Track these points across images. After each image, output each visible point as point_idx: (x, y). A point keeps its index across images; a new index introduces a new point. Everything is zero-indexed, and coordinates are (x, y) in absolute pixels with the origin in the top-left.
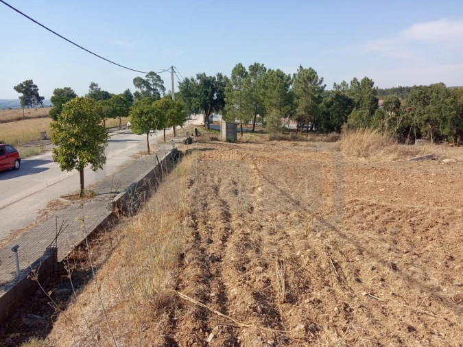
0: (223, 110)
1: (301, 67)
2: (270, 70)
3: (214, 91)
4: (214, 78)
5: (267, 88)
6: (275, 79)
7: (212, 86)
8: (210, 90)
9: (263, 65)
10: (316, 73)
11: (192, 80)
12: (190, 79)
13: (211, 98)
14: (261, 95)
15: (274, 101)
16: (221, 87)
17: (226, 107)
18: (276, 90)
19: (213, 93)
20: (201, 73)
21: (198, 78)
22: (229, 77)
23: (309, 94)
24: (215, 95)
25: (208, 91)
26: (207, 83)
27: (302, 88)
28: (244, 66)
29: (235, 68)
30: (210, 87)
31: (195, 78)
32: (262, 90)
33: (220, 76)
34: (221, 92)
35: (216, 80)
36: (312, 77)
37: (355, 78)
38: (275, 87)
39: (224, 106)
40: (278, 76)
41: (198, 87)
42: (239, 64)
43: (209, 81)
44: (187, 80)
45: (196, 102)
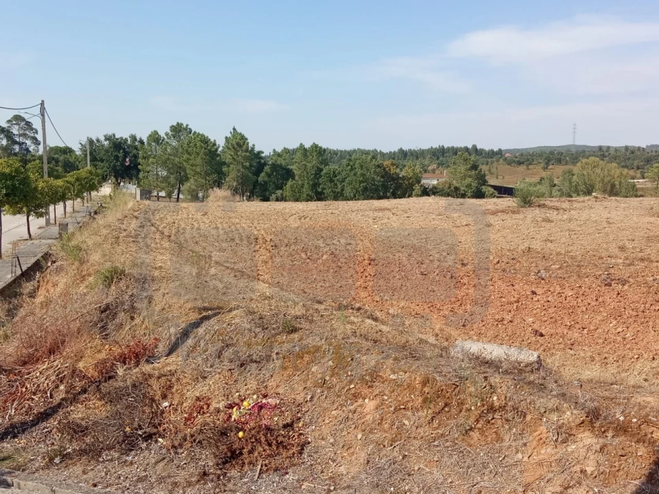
0: (138, 178)
1: (234, 129)
2: (195, 133)
3: (126, 154)
4: (126, 140)
5: (189, 154)
6: (198, 145)
7: (124, 149)
8: (121, 154)
9: (187, 125)
10: (246, 139)
11: (98, 140)
12: (94, 139)
13: (123, 164)
14: (185, 161)
15: (198, 169)
16: (135, 151)
17: (141, 175)
18: (199, 157)
19: (125, 157)
20: (110, 133)
21: (106, 139)
22: (145, 140)
23: (238, 163)
24: (127, 160)
25: (119, 155)
26: (117, 145)
27: (231, 156)
28: (159, 133)
29: (150, 136)
30: (121, 151)
31: (102, 139)
32: (185, 156)
33: (134, 138)
34: (136, 157)
35: (129, 142)
36: (241, 142)
37: (301, 144)
38: (198, 154)
39: (138, 174)
40: (201, 141)
41: (107, 151)
42: (155, 131)
43: (120, 143)
44: (91, 142)
45: (103, 168)
